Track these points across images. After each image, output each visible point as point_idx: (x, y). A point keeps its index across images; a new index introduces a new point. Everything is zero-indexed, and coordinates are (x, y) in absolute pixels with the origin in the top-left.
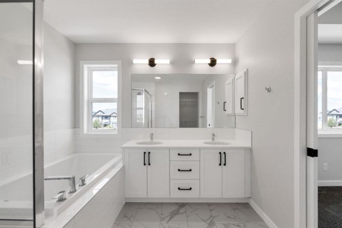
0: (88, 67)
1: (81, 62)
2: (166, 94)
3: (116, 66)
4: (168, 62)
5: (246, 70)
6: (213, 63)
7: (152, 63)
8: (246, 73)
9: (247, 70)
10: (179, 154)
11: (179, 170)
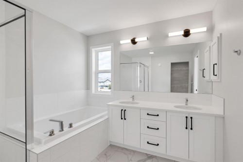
0: (95, 50)
1: (91, 47)
2: (159, 65)
3: (110, 47)
4: (145, 39)
5: (219, 35)
6: (187, 33)
7: (134, 42)
8: (220, 39)
9: (221, 34)
10: (148, 114)
11: (148, 127)
